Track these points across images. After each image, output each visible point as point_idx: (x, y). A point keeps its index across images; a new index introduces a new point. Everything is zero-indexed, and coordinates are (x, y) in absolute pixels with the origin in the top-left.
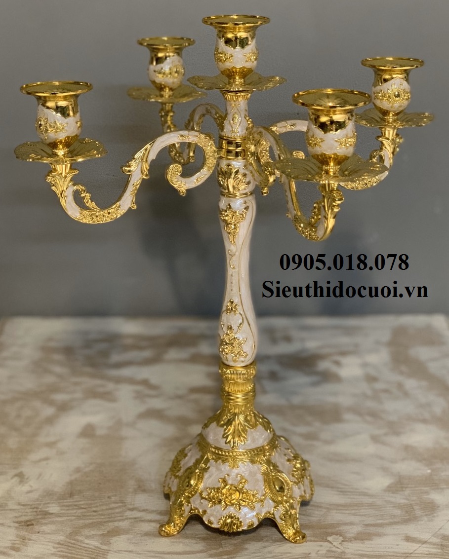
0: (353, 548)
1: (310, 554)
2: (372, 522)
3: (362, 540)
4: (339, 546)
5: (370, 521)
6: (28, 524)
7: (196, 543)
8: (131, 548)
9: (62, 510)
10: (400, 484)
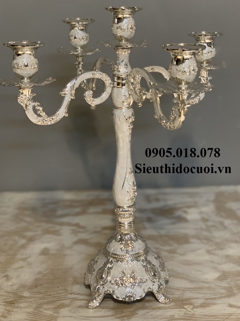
0: (199, 311)
1: (174, 315)
2: (210, 297)
3: (204, 307)
4: (191, 311)
5: (208, 296)
6: (11, 303)
7: (109, 311)
8: (71, 314)
9: (31, 295)
10: (224, 276)
